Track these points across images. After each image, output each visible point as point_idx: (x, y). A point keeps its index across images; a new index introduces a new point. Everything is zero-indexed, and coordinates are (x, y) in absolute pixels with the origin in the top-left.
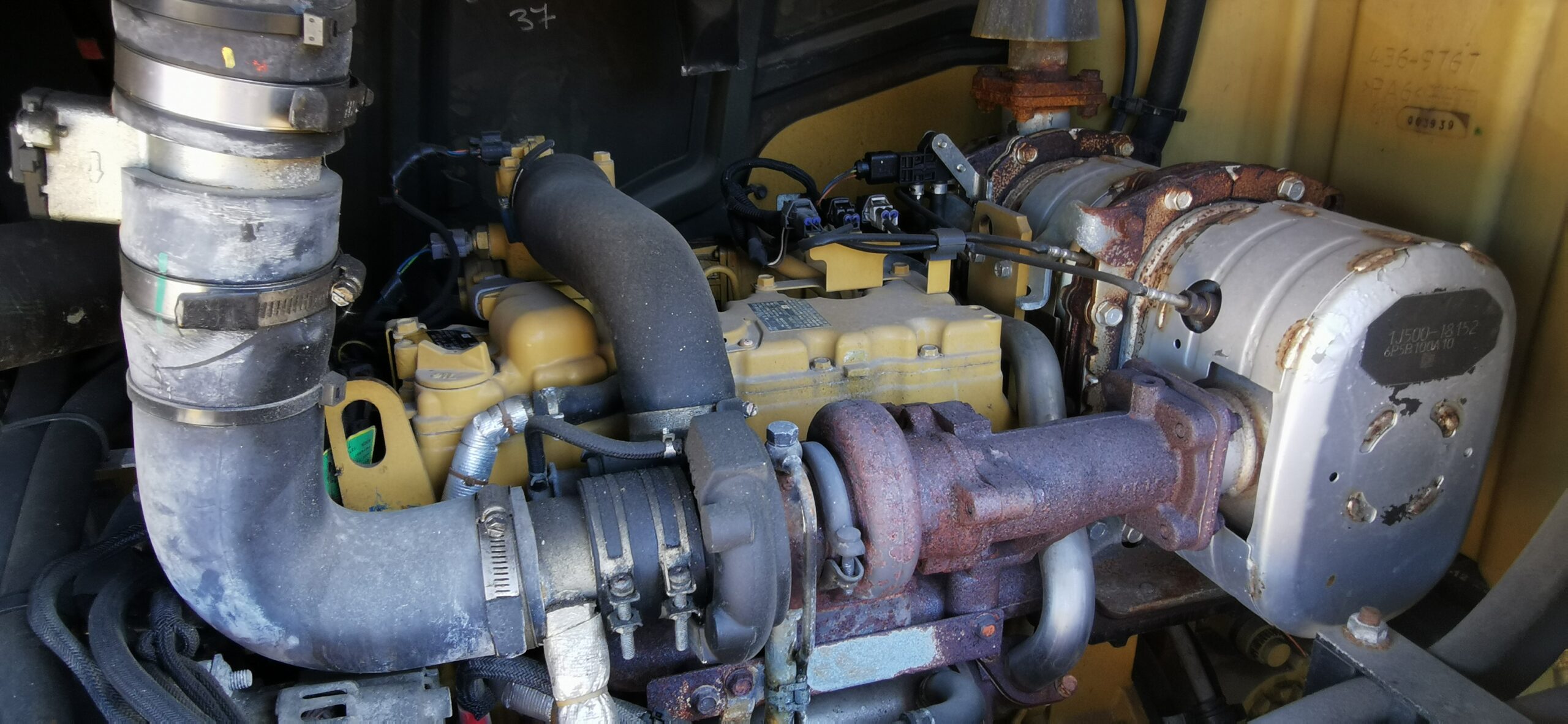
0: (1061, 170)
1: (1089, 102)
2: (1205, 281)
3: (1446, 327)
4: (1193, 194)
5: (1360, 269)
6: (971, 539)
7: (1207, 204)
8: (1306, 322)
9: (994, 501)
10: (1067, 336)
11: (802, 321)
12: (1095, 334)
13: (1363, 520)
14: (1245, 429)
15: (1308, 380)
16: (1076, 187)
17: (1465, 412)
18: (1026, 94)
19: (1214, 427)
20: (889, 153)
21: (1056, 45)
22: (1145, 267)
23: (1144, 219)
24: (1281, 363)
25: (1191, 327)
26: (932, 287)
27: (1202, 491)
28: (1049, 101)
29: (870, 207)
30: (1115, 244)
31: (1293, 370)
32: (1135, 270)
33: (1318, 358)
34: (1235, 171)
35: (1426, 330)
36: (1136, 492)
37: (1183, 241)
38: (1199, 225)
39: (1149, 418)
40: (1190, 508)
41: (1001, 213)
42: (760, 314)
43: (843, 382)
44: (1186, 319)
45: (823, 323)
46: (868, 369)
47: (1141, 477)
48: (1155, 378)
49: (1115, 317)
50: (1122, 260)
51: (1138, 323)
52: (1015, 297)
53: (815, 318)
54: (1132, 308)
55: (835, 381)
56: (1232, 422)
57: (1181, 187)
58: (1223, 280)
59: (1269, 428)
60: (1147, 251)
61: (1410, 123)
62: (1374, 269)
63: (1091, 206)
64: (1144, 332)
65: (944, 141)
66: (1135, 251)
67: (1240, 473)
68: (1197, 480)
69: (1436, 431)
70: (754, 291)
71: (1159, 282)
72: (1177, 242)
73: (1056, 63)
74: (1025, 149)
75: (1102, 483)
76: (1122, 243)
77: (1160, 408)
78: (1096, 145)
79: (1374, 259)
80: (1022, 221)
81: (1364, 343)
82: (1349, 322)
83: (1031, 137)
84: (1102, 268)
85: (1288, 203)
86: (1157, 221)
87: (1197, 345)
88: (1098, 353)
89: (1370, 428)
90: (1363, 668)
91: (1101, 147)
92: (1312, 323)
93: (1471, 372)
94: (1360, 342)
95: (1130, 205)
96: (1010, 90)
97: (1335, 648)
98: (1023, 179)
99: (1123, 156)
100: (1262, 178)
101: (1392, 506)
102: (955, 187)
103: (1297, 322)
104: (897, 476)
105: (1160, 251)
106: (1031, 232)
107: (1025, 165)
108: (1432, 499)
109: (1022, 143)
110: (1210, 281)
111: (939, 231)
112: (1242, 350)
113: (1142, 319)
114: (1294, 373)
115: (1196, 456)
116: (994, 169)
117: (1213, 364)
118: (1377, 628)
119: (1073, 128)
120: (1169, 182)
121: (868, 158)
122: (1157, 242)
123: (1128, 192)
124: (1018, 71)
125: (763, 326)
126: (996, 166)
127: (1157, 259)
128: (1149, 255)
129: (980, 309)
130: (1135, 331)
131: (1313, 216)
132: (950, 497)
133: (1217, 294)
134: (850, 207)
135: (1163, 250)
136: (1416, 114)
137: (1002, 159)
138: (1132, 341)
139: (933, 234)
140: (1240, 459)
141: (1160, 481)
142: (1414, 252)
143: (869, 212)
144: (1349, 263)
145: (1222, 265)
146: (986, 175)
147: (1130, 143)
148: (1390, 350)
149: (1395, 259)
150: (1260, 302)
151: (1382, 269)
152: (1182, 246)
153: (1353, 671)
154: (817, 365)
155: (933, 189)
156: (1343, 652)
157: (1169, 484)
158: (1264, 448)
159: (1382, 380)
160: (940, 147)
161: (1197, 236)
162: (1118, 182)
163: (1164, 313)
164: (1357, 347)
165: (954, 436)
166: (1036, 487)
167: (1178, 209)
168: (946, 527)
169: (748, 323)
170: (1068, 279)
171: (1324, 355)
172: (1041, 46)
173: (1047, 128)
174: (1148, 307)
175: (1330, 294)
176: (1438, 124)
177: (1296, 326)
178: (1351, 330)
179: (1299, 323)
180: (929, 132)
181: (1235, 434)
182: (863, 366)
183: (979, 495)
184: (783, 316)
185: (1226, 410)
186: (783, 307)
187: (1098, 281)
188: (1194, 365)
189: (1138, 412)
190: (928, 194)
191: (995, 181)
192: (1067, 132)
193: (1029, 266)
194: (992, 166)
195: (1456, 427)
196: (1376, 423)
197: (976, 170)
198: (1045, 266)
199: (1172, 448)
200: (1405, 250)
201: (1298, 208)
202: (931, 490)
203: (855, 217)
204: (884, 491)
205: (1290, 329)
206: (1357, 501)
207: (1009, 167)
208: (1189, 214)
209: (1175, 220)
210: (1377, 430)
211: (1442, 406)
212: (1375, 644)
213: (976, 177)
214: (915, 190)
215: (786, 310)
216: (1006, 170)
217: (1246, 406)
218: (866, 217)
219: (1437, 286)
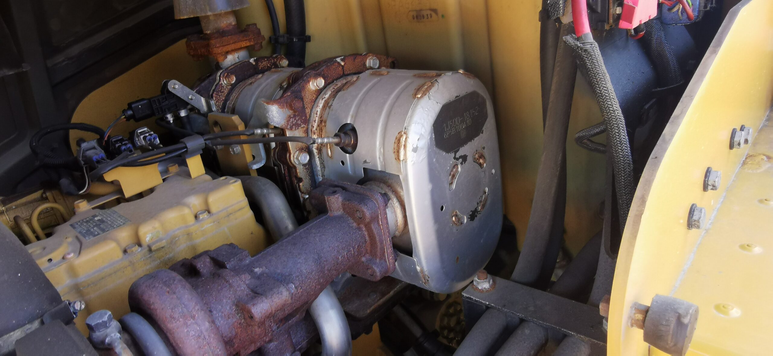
0: (251, 83)
1: (256, 42)
2: (345, 124)
3: (466, 114)
4: (324, 78)
5: (419, 96)
6: (260, 330)
7: (333, 82)
8: (403, 133)
9: (264, 304)
10: (283, 176)
11: (110, 225)
12: (298, 171)
13: (462, 224)
14: (392, 199)
15: (414, 163)
16: (262, 91)
17: (486, 153)
18: (218, 45)
19: (376, 206)
20: (143, 100)
21: (227, 13)
22: (312, 126)
23: (302, 99)
24: (398, 158)
25: (346, 152)
26: (194, 174)
27: (382, 243)
28: (233, 47)
29: (138, 136)
30: (291, 118)
31: (405, 160)
32: (307, 129)
33: (415, 150)
34: (342, 60)
35: (458, 119)
36: (347, 257)
37: (327, 105)
38: (333, 94)
39: (340, 212)
40: (379, 254)
41: (222, 117)
42: (79, 230)
43: (151, 255)
44: (342, 149)
45: (126, 221)
46: (164, 241)
47: (347, 248)
48: (336, 189)
49: (305, 158)
50: (297, 126)
51: (318, 157)
52: (247, 163)
53: (119, 219)
54: (313, 150)
55: (145, 256)
56: (384, 199)
57: (316, 76)
58: (354, 121)
59: (403, 194)
60: (310, 116)
61: (414, 19)
62: (426, 94)
63: (271, 100)
64: (324, 161)
65: (175, 84)
66: (303, 118)
67: (398, 223)
68: (377, 239)
69: (477, 167)
70: (74, 213)
71: (322, 132)
72: (324, 107)
73: (230, 24)
74: (227, 77)
75: (327, 261)
76: (295, 116)
77: (345, 205)
78: (267, 65)
79: (424, 89)
80: (236, 119)
81: (433, 134)
82: (423, 126)
83: (230, 69)
84: (288, 134)
85: (373, 70)
86: (310, 98)
87: (353, 161)
88: (303, 180)
89: (450, 177)
90: (489, 304)
91: (270, 65)
92: (406, 132)
93: (482, 133)
94: (432, 135)
95: (292, 93)
96: (208, 45)
97: (473, 299)
98: (232, 94)
99: (283, 67)
100: (356, 60)
101: (471, 211)
102: (193, 109)
103: (399, 133)
104: (193, 317)
105: (317, 114)
106: (243, 123)
107: (230, 86)
108: (486, 200)
109: (225, 74)
110: (347, 124)
111: (185, 140)
112: (376, 157)
113: (320, 155)
114: (406, 162)
115: (372, 225)
116: (213, 93)
117: (364, 168)
118: (487, 280)
119: (252, 58)
120: (309, 75)
121: (130, 106)
122: (314, 110)
123: (289, 86)
124: (210, 34)
125: (81, 238)
126: (214, 90)
127: (317, 119)
128: (312, 118)
129: (226, 178)
130: (319, 162)
131: (387, 74)
132: (237, 312)
133: (354, 130)
134: (124, 141)
135: (318, 113)
136: (415, 14)
137: (216, 86)
138: (319, 168)
139: (182, 142)
140: (395, 216)
141: (358, 247)
142: (440, 80)
143: (138, 140)
144: (413, 95)
145: (351, 113)
146: (208, 98)
147: (285, 59)
148: (446, 134)
149: (433, 86)
150: (376, 129)
151: (429, 93)
152: (327, 108)
153: (484, 307)
154: (128, 251)
155: (179, 114)
156: (477, 299)
157: (364, 245)
158: (405, 205)
159: (448, 151)
160: (174, 88)
161: (333, 100)
162: (283, 82)
163: (330, 148)
164: (431, 138)
165: (227, 270)
166: (288, 284)
167: (318, 89)
168: (241, 331)
169: (70, 240)
170: (273, 145)
171: (417, 147)
172: (218, 16)
173: (237, 62)
174: (321, 147)
175: (409, 114)
176: (426, 17)
177: (398, 136)
178: (426, 130)
179: (400, 134)
180: (165, 81)
181: (388, 204)
182: (161, 240)
183: (254, 305)
184: (96, 226)
185: (379, 194)
186: (96, 219)
187: (289, 142)
188: (354, 171)
189: (333, 211)
190: (177, 117)
191: (216, 99)
192: (249, 61)
193: (249, 144)
194: (212, 91)
195: (485, 162)
196: (452, 173)
197: (202, 96)
198: (257, 142)
199: (359, 225)
200: (436, 80)
201: (379, 72)
202: (222, 313)
203: (128, 146)
204: (188, 331)
205: (396, 139)
206: (456, 216)
207: (222, 89)
208: (326, 89)
209: (319, 95)
210: (454, 176)
211: (476, 154)
212: (489, 288)
213: (203, 100)
214: (167, 118)
215: (99, 220)
216: (220, 91)
217: (388, 187)
218: (139, 143)
219: (456, 95)
